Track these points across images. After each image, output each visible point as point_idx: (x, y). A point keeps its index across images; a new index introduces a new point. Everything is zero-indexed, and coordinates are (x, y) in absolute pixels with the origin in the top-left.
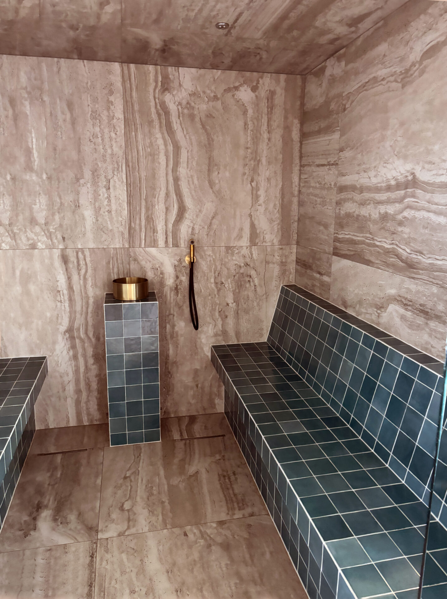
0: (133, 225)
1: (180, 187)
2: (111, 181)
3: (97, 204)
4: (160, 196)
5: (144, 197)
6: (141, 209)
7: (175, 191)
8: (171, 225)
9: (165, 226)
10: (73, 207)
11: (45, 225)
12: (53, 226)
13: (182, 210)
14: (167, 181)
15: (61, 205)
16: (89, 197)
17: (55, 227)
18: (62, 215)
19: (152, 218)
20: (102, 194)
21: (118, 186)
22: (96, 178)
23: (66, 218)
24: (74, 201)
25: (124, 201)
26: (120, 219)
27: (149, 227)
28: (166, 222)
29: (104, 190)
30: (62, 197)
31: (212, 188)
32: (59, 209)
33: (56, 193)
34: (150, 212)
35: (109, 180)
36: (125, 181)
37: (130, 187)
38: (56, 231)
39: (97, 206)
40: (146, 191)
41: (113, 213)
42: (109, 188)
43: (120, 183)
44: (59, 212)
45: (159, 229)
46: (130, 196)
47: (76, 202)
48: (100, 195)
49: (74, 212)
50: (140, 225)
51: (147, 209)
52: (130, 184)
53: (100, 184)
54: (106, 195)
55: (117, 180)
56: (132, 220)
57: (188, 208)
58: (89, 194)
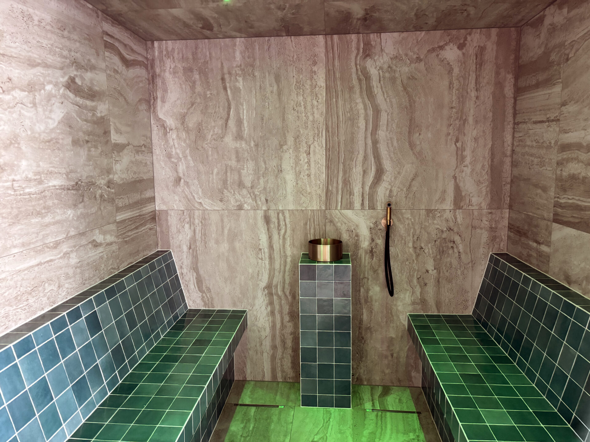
0: (330, 188)
1: (379, 149)
2: (312, 146)
3: (297, 168)
4: (358, 159)
5: (342, 160)
6: (338, 172)
7: (374, 154)
8: (368, 188)
9: (361, 189)
10: (276, 171)
11: (251, 188)
12: (258, 189)
13: (380, 172)
14: (366, 144)
15: (265, 170)
16: (291, 162)
17: (259, 190)
18: (266, 179)
19: (349, 182)
20: (302, 160)
21: (317, 151)
22: (298, 144)
23: (270, 182)
24: (278, 166)
25: (323, 166)
26: (319, 182)
27: (345, 190)
28: (363, 185)
29: (305, 155)
30: (267, 163)
31: (412, 150)
32: (263, 174)
33: (262, 159)
34: (347, 175)
35: (310, 146)
36: (324, 146)
37: (329, 152)
38: (260, 194)
39: (297, 171)
40: (344, 155)
41: (312, 176)
42: (309, 153)
43: (320, 148)
44: (263, 176)
45: (355, 191)
46: (328, 160)
47: (279, 167)
48: (301, 160)
49: (276, 176)
50: (337, 188)
51: (345, 172)
52: (329, 149)
53: (301, 150)
54: (306, 160)
55: (317, 146)
56: (330, 183)
57: (387, 171)
58: (291, 160)
